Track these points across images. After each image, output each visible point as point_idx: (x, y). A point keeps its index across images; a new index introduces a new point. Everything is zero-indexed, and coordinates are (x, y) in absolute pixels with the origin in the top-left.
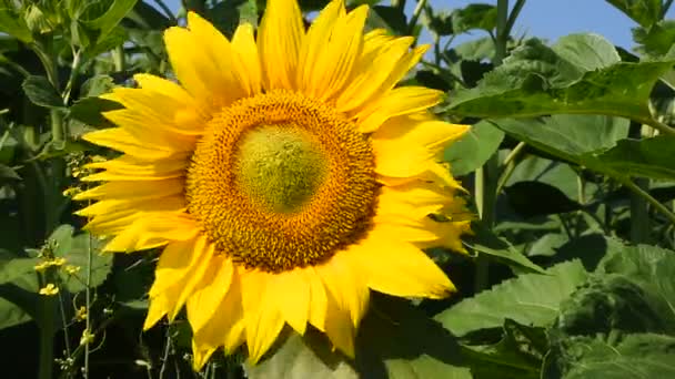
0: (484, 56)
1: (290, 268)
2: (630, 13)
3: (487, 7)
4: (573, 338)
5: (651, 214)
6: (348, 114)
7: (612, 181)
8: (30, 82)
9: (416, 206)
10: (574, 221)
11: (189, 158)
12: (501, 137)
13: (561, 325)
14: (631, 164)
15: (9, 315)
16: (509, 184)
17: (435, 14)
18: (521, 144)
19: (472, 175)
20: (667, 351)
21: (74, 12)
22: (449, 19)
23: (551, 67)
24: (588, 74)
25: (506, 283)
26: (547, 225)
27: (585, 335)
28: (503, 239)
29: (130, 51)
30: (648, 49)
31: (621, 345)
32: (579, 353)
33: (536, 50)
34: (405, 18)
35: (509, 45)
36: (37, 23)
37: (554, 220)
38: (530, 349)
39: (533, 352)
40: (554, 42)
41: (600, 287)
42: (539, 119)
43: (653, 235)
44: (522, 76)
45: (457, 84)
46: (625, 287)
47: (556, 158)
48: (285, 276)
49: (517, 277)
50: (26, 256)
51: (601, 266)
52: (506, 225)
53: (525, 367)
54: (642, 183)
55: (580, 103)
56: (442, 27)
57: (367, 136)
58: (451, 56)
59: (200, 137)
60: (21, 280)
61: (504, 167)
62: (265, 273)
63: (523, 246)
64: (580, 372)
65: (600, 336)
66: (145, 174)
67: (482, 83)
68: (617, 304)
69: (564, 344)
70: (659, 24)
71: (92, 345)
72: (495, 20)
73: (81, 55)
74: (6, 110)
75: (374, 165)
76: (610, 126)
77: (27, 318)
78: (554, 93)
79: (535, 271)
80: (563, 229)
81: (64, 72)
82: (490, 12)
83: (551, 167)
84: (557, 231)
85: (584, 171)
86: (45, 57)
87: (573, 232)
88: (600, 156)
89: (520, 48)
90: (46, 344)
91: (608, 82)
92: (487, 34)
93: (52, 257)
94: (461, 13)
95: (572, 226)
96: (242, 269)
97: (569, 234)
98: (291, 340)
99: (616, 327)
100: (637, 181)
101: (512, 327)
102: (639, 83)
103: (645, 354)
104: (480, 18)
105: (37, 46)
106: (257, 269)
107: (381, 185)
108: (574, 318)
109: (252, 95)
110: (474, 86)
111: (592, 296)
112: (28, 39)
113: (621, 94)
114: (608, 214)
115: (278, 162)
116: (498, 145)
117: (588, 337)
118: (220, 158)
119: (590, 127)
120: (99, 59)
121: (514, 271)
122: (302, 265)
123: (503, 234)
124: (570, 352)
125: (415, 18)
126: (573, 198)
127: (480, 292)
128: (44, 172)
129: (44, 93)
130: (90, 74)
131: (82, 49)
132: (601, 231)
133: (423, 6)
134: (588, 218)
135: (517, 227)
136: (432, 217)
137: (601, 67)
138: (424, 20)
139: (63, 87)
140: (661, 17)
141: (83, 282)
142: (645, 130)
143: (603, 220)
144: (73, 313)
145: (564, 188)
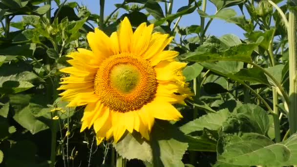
0: (196, 42)
1: (128, 111)
2: (243, 28)
3: (197, 26)
4: (227, 134)
5: (250, 94)
6: (147, 60)
7: (238, 83)
8: (49, 51)
9: (170, 90)
10: (226, 96)
11: (95, 75)
12: (202, 68)
13: (223, 130)
14: (245, 77)
15: (42, 127)
16: (205, 83)
17: (180, 28)
18: (209, 71)
19: (193, 81)
20: (257, 138)
21: (63, 27)
22: (185, 30)
23: (219, 45)
24: (231, 47)
25: (204, 116)
26: (217, 97)
27: (230, 133)
28: (203, 102)
29: (81, 41)
30: (249, 40)
31: (242, 136)
32: (229, 140)
33: (214, 40)
34: (170, 29)
35: (204, 38)
36: (51, 31)
37: (219, 95)
38: (212, 137)
39: (213, 139)
40: (219, 37)
41: (236, 117)
42: (215, 62)
43: (251, 100)
44: (209, 48)
45: (188, 51)
46: (244, 117)
47: (220, 75)
48: (126, 113)
49: (207, 114)
50: (47, 107)
51: (235, 110)
52: (203, 97)
53: (211, 144)
54: (248, 83)
55: (229, 57)
56: (183, 32)
57: (154, 67)
58: (186, 42)
59: (99, 68)
60: (46, 115)
61: (203, 78)
62: (120, 113)
63: (209, 104)
64: (229, 145)
65: (235, 134)
66: (81, 81)
67: (196, 50)
68: (241, 123)
69: (224, 136)
70: (253, 31)
71: (69, 136)
72: (200, 30)
73: (65, 42)
74: (41, 60)
75: (156, 76)
76: (237, 65)
77: (48, 128)
78: (220, 53)
79: (213, 112)
80: (222, 98)
81: (60, 47)
82: (198, 28)
83: (218, 78)
84: (220, 99)
85: (229, 80)
86: (54, 43)
87: (225, 99)
88: (235, 74)
89: (209, 39)
90: (54, 136)
91: (238, 50)
92: (197, 35)
93: (57, 107)
94: (189, 28)
95: (225, 97)
96: (112, 111)
97: (224, 100)
98: (128, 135)
99: (241, 130)
100: (246, 83)
101: (206, 130)
102: (248, 50)
103: (250, 139)
104: (195, 30)
105: (51, 39)
106: (117, 111)
107: (158, 83)
108: (227, 128)
109: (116, 54)
110: (194, 51)
111: (233, 120)
112: (48, 37)
113: (242, 54)
114: (237, 93)
115: (124, 76)
116: (201, 71)
117: (232, 134)
118: (104, 75)
119: (231, 65)
120: (71, 43)
121: (207, 112)
122: (132, 110)
123: (203, 100)
124: (226, 139)
125: (174, 30)
126: (225, 88)
127: (195, 119)
128: (53, 80)
129: (53, 54)
130: (68, 48)
131: (65, 40)
132: (235, 99)
133: (176, 26)
134: (230, 95)
135: (207, 98)
136: (174, 93)
137: (235, 45)
138: (177, 30)
139: (59, 52)
140: (254, 29)
141: (66, 115)
142: (249, 66)
143: (235, 95)
144: (63, 126)
145: (222, 85)
